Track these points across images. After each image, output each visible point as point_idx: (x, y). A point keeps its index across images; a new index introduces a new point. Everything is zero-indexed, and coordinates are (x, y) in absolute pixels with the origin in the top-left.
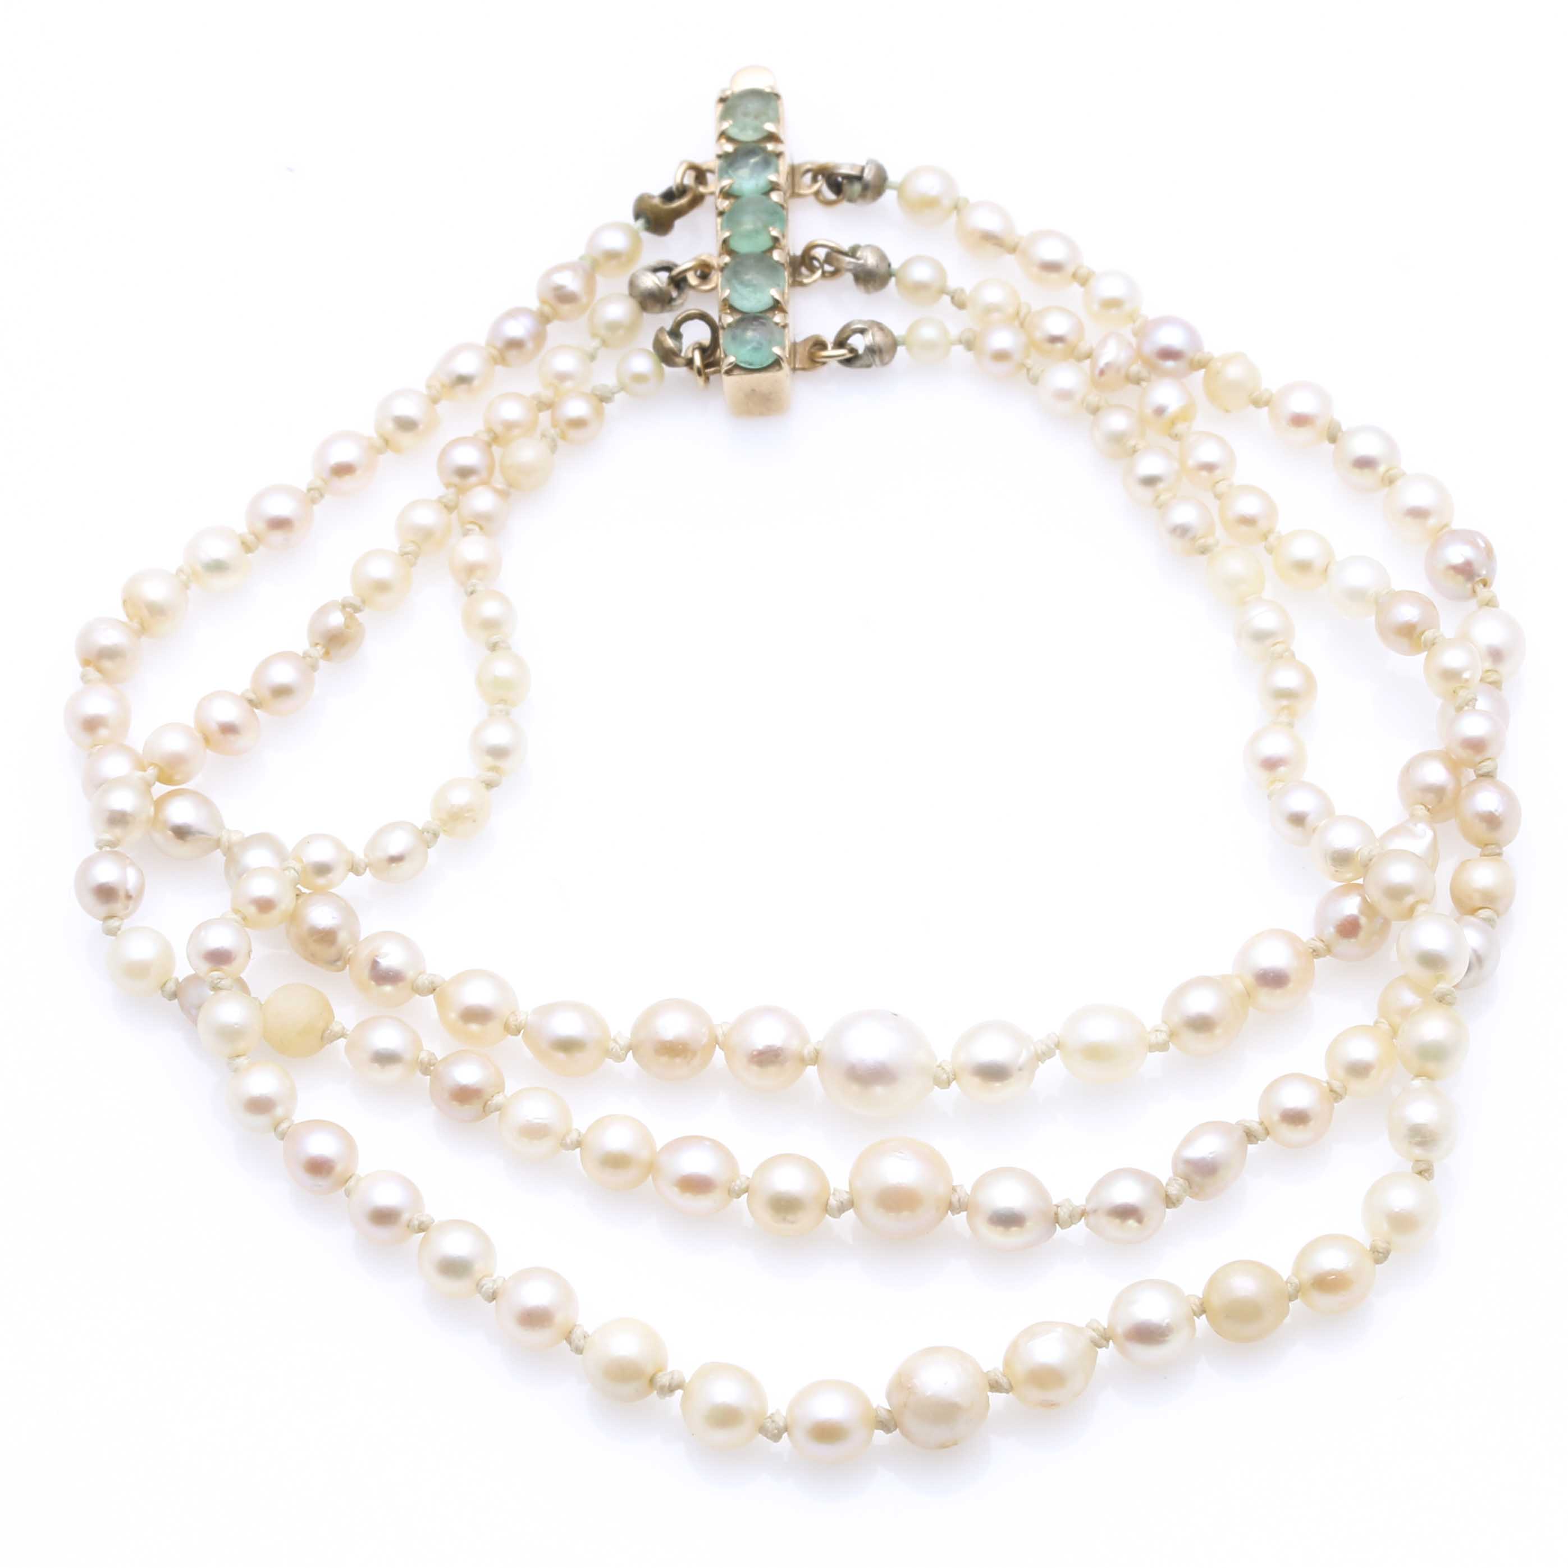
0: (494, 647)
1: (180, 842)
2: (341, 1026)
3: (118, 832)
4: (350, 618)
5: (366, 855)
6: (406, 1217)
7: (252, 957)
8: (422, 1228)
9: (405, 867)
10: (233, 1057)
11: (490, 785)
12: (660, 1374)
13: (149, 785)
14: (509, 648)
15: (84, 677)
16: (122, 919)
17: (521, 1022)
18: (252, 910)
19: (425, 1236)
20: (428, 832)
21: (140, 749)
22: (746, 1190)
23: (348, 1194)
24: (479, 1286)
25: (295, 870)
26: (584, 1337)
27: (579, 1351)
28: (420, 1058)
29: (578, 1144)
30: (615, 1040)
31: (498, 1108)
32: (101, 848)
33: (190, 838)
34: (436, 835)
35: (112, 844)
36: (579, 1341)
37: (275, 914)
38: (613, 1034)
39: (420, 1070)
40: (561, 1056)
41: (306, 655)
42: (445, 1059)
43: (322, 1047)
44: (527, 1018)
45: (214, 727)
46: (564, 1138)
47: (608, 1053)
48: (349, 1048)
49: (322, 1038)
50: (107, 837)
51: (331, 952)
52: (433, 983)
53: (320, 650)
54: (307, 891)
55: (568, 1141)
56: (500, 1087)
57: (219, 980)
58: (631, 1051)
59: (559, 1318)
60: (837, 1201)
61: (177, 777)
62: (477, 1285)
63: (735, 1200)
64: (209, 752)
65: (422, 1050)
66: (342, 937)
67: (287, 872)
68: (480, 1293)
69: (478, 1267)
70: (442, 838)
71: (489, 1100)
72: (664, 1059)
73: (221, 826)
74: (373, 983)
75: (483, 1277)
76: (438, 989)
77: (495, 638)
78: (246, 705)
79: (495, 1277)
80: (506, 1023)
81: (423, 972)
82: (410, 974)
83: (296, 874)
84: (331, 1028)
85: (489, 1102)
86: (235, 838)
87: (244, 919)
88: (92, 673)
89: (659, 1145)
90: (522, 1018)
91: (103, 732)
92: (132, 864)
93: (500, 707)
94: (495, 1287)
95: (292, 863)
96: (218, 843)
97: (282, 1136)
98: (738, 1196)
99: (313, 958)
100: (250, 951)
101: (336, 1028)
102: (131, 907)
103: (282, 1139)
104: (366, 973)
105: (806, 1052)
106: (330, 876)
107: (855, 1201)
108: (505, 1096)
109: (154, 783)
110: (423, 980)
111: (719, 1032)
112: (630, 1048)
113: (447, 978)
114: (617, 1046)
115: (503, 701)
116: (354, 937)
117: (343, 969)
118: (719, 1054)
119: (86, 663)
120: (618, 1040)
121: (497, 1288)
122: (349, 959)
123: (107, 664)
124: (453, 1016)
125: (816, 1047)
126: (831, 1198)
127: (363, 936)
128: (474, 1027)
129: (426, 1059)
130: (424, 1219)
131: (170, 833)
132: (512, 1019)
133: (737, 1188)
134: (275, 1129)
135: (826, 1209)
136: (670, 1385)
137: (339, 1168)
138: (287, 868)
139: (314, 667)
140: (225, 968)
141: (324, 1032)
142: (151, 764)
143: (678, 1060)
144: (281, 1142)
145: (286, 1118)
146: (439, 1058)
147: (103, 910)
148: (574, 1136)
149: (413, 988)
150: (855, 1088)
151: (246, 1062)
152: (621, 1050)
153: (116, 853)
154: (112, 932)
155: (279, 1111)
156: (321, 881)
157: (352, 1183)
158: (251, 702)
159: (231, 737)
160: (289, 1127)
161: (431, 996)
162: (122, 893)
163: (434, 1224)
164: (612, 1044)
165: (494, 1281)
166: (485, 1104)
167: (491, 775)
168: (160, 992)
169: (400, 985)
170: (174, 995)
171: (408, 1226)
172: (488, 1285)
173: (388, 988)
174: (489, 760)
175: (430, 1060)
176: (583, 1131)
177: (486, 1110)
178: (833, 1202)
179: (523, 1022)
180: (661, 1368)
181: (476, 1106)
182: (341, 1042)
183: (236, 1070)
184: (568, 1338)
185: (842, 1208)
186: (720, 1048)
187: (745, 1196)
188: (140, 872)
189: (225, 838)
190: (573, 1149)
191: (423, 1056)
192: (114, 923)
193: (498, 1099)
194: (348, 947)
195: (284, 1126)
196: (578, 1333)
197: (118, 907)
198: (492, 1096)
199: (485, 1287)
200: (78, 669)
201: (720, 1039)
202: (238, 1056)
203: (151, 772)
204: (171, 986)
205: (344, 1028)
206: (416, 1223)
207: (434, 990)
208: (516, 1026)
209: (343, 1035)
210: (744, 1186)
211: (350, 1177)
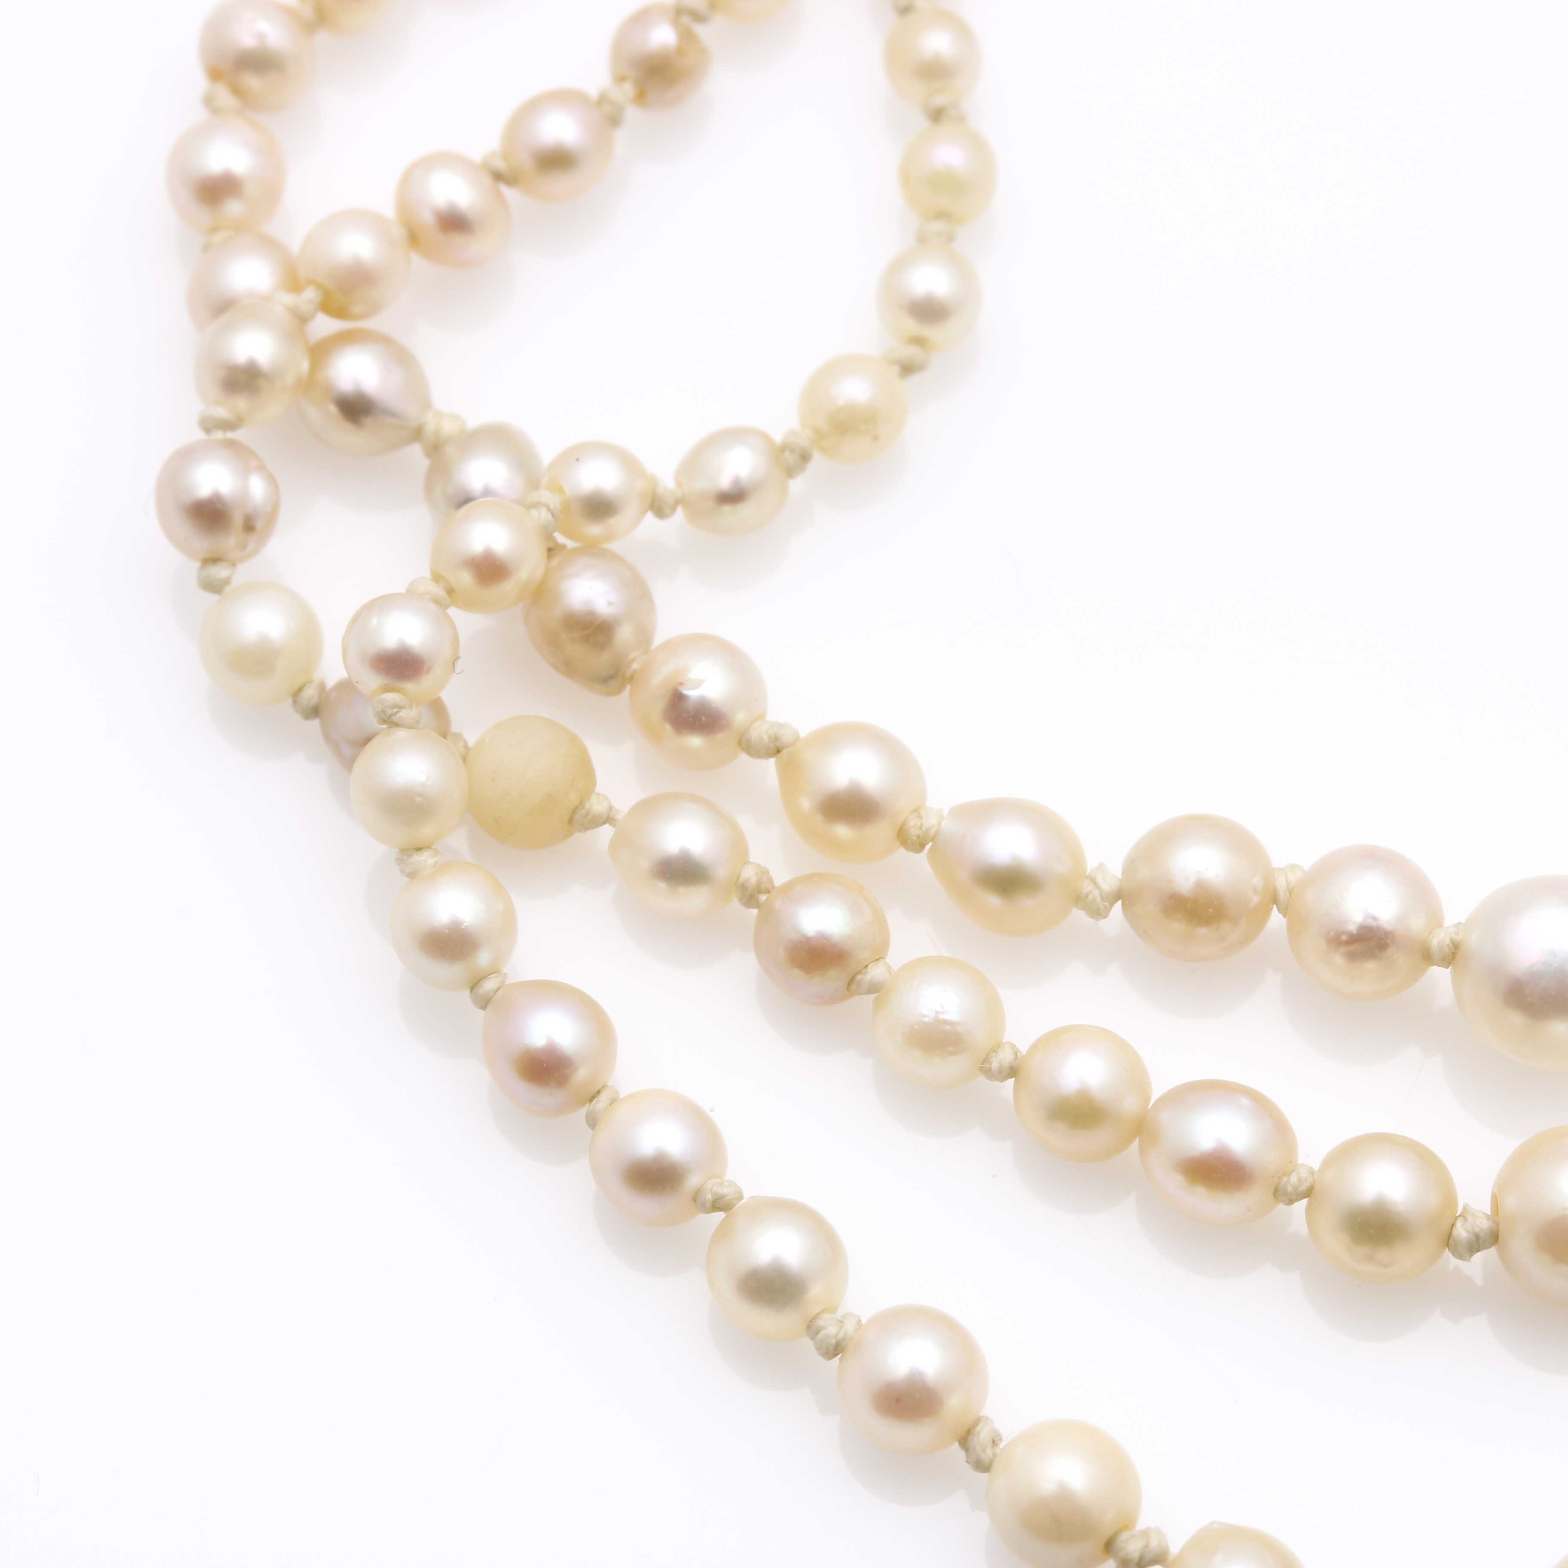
0: (937, 115)
1: (347, 426)
2: (605, 804)
3: (241, 403)
4: (687, 36)
5: (679, 484)
6: (693, 1181)
7: (458, 669)
8: (719, 1204)
9: (745, 511)
10: (407, 850)
11: (907, 369)
12: (1124, 1536)
13: (302, 319)
14: (961, 119)
15: (209, 101)
16: (233, 564)
17: (928, 829)
18: (466, 579)
19: (723, 1223)
20: (792, 451)
21: (295, 243)
22: (1308, 1193)
23: (593, 1122)
24: (812, 1329)
25: (549, 509)
26: (993, 1442)
27: (982, 1466)
28: (741, 879)
29: (1013, 1072)
30: (1093, 880)
31: (875, 988)
32: (208, 431)
33: (368, 421)
34: (805, 457)
35: (228, 425)
36: (984, 1451)
37: (508, 587)
38: (1091, 865)
39: (741, 900)
40: (994, 900)
41: (603, 99)
42: (788, 887)
43: (568, 835)
44: (939, 824)
45: (428, 218)
46: (986, 1060)
47: (1079, 900)
48: (615, 845)
49: (571, 821)
50: (221, 412)
51: (602, 661)
52: (776, 739)
53: (628, 88)
54: (570, 544)
55: (995, 1065)
56: (880, 953)
57: (395, 710)
58: (1120, 902)
59: (953, 1403)
60: (1468, 1232)
61: (357, 309)
62: (809, 1327)
63: (1281, 1206)
64: (416, 260)
65: (746, 863)
66: (625, 634)
67: (534, 513)
68: (812, 1339)
69: (816, 1291)
70: (817, 461)
71: (858, 973)
72: (1178, 926)
73: (426, 405)
74: (668, 726)
75: (823, 1311)
76: (785, 752)
77: (940, 100)
78: (487, 180)
79: (839, 1314)
80: (901, 829)
81: (761, 717)
82: (740, 718)
83: (550, 516)
84: (587, 806)
85: (859, 977)
86: (448, 428)
87: (450, 591)
88: (225, 97)
89: (1157, 1092)
90: (930, 822)
91: (233, 208)
92: (262, 468)
93: (937, 226)
94: (841, 1335)
95: (546, 496)
96: (417, 434)
97: (484, 1003)
98: (1291, 1202)
99: (569, 668)
100: (456, 658)
101: (596, 806)
102: (251, 547)
103: (484, 1007)
104: (659, 707)
105: (1434, 943)
106: (612, 521)
107: (1501, 1234)
108: (889, 967)
109: (313, 316)
110: (759, 732)
111: (1281, 883)
112: (1119, 895)
113: (804, 732)
114: (1096, 892)
115: (942, 215)
116: (644, 636)
117: (620, 690)
118: (1276, 920)
119: (215, 74)
120: (1100, 879)
121: (844, 1339)
122: (632, 677)
123: (252, 82)
124: (806, 804)
125: (1455, 937)
126: (1459, 1224)
127: (659, 638)
128: (843, 831)
129: (754, 880)
130: (725, 1190)
131: (333, 409)
132: (913, 823)
133: (1290, 1189)
134: (472, 988)
135: (1448, 1241)
136: (1141, 1558)
137: (581, 1074)
138: (535, 505)
139: (614, 120)
140: (409, 686)
141: (574, 812)
142: (311, 282)
143: (1203, 931)
144: (481, 1013)
145: (494, 971)
146: (777, 883)
147: (203, 544)
148: (1005, 1057)
149: (740, 743)
150: (1516, 1018)
151: (431, 861)
152: (1103, 899)
153: (232, 445)
154: (214, 587)
155: (483, 958)
156: (595, 530)
157: (602, 1102)
158: (498, 177)
159: (458, 239)
160: (499, 989)
161: (772, 761)
162: (238, 519)
163: (743, 1201)
164: (1087, 887)
165: (841, 1322)
166: (851, 981)
167: (913, 352)
168: (290, 701)
169: (720, 736)
170: (314, 712)
171: (695, 1200)
172: (830, 1330)
173: (695, 741)
174: (911, 326)
175: (759, 883)
176: (1024, 1049)
177: (852, 986)
178: (1461, 1232)
179: (933, 831)
180: (1126, 1523)
181: (834, 978)
182: (606, 832)
183: (413, 875)
184: (965, 1440)
185: (1476, 1244)
186: (1279, 910)
187: (1304, 1202)
188: (272, 481)
189: (431, 423)
190: (1002, 1080)
191: (749, 874)
192: (220, 572)
193: (876, 972)
194: (632, 656)
195: (489, 985)
196: (983, 1434)
197: (230, 542)
198: (866, 966)
199: (823, 1333)
200: (199, 82)
201: (1282, 895)
202: (418, 849)
203: (310, 295)
204: (310, 694)
205: (611, 808)
206: (709, 1197)
207: (778, 751)
208: (918, 837)
209: (609, 819)
210: (1304, 1187)
211: (599, 1092)
